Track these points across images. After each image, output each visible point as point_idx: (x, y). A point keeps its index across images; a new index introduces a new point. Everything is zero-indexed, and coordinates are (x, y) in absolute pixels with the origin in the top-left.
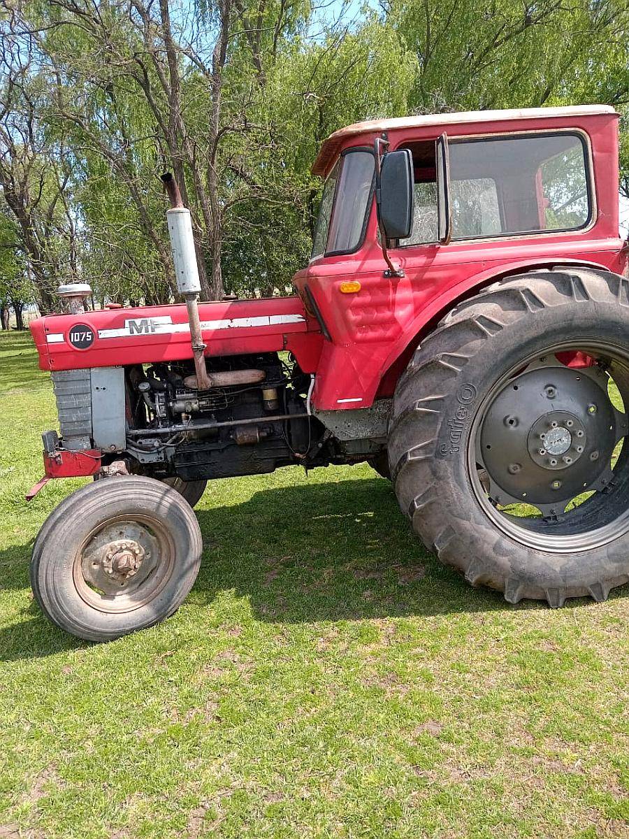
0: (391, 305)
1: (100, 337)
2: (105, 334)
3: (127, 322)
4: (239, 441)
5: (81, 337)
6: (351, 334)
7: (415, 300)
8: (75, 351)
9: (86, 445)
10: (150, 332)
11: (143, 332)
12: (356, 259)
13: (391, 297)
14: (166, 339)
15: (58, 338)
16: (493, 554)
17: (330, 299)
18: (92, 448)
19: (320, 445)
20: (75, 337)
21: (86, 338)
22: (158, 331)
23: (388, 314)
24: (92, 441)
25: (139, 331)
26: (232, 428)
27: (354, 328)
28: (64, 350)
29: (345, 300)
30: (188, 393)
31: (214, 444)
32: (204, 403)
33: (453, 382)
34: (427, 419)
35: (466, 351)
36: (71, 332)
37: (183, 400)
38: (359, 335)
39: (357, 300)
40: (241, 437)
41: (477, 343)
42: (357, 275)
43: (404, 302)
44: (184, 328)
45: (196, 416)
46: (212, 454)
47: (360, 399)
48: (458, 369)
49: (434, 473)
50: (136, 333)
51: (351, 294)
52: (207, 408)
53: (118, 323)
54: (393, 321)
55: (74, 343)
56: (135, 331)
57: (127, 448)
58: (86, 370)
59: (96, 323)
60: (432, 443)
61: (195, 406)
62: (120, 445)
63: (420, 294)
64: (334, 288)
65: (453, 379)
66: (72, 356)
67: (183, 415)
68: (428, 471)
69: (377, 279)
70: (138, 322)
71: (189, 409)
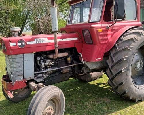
0: (107, 35)
1: (27, 44)
2: (29, 43)
3: (35, 39)
4: (64, 72)
5: (21, 44)
6: (100, 42)
7: (111, 34)
8: (20, 48)
9: (22, 78)
10: (42, 43)
11: (40, 43)
12: (99, 23)
13: (107, 33)
14: (46, 45)
15: (14, 44)
16: (135, 91)
17: (95, 33)
18: (24, 79)
19: (81, 71)
20: (20, 44)
21: (23, 44)
22: (44, 42)
23: (106, 37)
24: (24, 77)
25: (39, 42)
26: (62, 69)
27: (100, 41)
28: (16, 48)
29: (98, 34)
30: (49, 60)
31: (55, 74)
32: (53, 62)
33: (130, 53)
34: (125, 62)
35: (132, 45)
36: (18, 42)
37: (48, 62)
38: (101, 42)
39: (101, 34)
40: (65, 71)
41: (134, 44)
42: (101, 27)
43: (109, 34)
44: (53, 41)
45: (52, 66)
46: (54, 77)
47: (100, 58)
48: (131, 50)
49: (127, 74)
50: (38, 43)
51: (100, 32)
52: (54, 64)
53: (32, 40)
54: (107, 39)
55: (19, 46)
56: (37, 42)
57: (34, 78)
58: (22, 55)
59: (26, 40)
60: (126, 68)
61: (51, 63)
62: (32, 77)
63: (112, 33)
64: (96, 31)
65: (130, 52)
66: (18, 50)
67: (48, 66)
68: (125, 74)
69: (105, 29)
70: (38, 39)
71: (50, 65)
